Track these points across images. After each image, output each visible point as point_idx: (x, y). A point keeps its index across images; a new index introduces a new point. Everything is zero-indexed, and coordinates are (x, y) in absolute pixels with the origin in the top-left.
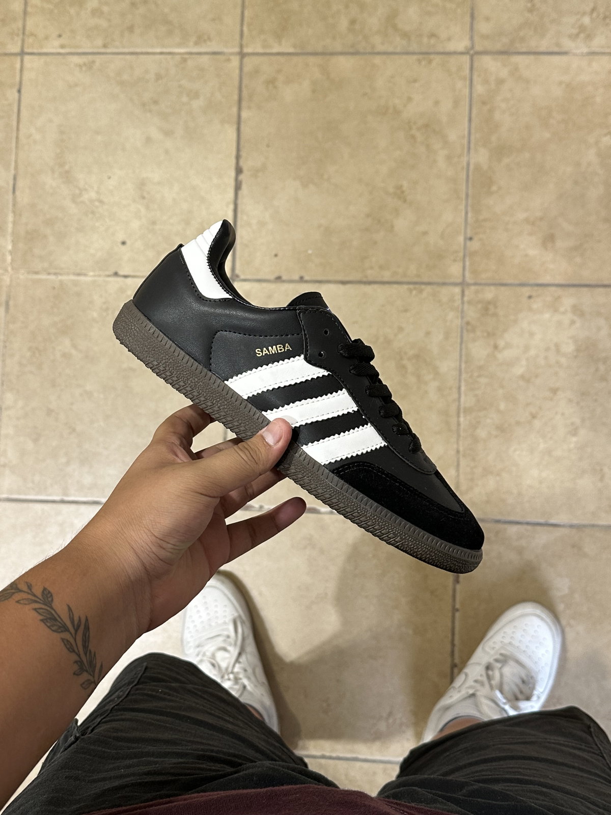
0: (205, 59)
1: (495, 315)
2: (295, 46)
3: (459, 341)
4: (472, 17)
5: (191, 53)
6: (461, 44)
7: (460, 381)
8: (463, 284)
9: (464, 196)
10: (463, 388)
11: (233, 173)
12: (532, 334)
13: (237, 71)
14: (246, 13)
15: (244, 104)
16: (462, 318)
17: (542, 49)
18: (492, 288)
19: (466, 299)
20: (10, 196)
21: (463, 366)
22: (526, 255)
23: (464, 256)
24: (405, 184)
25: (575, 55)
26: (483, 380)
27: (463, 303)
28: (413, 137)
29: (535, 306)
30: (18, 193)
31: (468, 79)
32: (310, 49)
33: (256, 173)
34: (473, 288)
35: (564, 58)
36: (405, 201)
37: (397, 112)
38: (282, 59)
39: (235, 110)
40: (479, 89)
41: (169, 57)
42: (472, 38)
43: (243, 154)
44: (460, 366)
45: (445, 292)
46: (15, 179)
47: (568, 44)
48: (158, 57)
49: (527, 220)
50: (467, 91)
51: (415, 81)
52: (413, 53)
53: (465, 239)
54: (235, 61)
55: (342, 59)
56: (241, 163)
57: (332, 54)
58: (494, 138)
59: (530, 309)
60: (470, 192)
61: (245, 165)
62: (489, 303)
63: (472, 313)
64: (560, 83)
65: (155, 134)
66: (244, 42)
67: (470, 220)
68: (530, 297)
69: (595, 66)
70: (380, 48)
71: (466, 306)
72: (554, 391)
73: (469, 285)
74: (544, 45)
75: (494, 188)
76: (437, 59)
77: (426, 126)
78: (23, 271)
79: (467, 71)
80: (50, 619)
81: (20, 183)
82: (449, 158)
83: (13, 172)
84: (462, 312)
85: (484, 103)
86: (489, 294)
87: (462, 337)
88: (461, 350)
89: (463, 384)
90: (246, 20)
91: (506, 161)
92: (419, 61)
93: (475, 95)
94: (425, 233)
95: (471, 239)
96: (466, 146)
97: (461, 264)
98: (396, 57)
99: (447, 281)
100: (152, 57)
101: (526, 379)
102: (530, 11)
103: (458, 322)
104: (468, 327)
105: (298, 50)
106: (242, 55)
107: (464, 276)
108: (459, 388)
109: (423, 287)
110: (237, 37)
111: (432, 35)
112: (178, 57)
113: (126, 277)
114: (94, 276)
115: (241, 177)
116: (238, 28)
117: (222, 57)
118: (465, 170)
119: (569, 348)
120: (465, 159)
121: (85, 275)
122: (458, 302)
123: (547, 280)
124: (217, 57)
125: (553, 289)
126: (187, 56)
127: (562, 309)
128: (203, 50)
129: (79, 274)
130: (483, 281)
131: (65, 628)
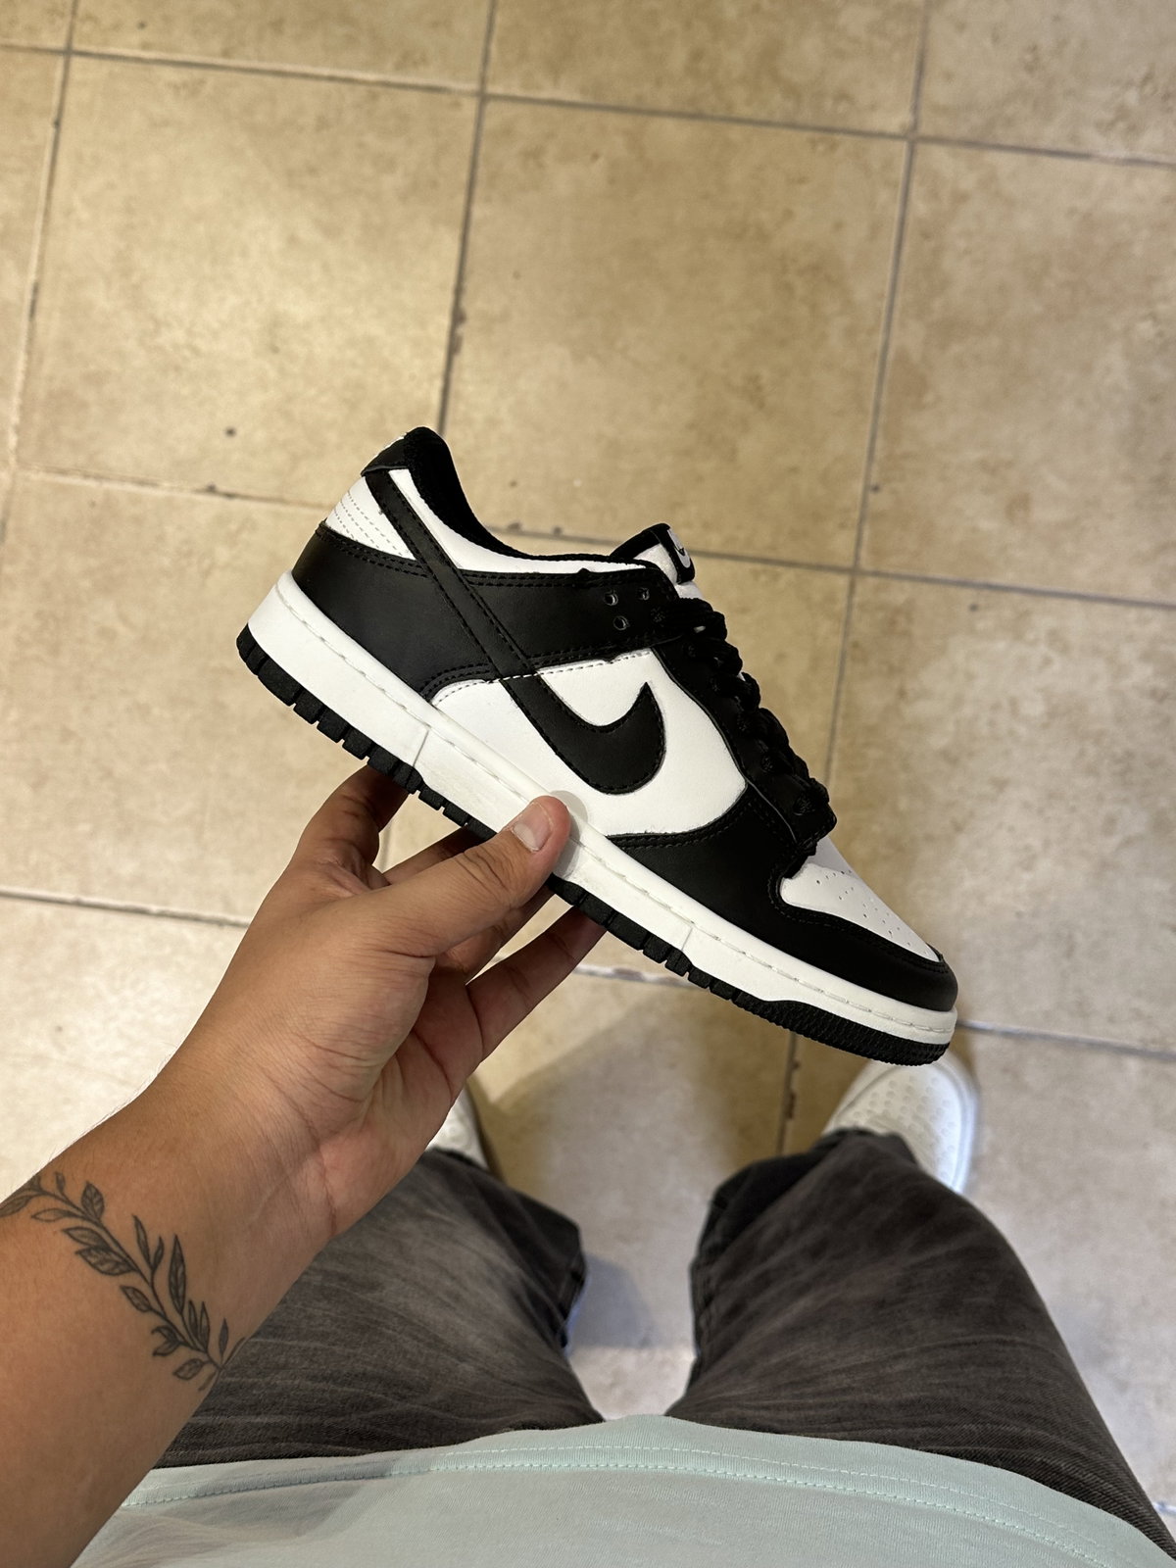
0: (414, 97)
1: (906, 634)
2: (583, 91)
3: (835, 675)
4: (921, 69)
5: (387, 84)
6: (896, 120)
7: (830, 749)
8: (854, 572)
9: (870, 407)
10: (835, 765)
11: (445, 321)
12: (970, 677)
13: (471, 128)
14: (499, 19)
15: (479, 191)
16: (846, 634)
17: (1044, 144)
18: (907, 585)
19: (857, 599)
20: (24, 323)
21: (840, 723)
22: (975, 530)
23: (862, 519)
24: (766, 375)
25: (1104, 161)
26: (873, 753)
27: (850, 607)
28: (788, 288)
29: (980, 625)
30: (40, 319)
31: (900, 188)
32: (611, 100)
33: (489, 324)
34: (872, 581)
35: (1084, 166)
36: (761, 406)
37: (763, 237)
38: (556, 113)
39: (460, 202)
40: (920, 207)
41: (344, 87)
42: (915, 109)
43: (470, 285)
44: (834, 721)
45: (820, 582)
46: (36, 290)
47: (1093, 140)
48: (325, 86)
49: (984, 465)
50: (895, 210)
51: (802, 181)
52: (803, 127)
53: (866, 488)
54: (470, 107)
55: (669, 125)
56: (465, 304)
57: (655, 113)
58: (937, 304)
59: (972, 631)
60: (884, 400)
61: (472, 306)
62: (898, 611)
63: (863, 627)
64: (1072, 211)
65: (307, 233)
66: (490, 73)
67: (879, 454)
68: (974, 608)
69: (1140, 186)
70: (743, 111)
71: (856, 612)
72: (1001, 785)
73: (865, 574)
74: (1048, 136)
75: (929, 398)
76: (847, 143)
77: (815, 269)
78: (36, 467)
79: (900, 173)
80: (96, 1248)
81: (44, 301)
82: (850, 333)
83: (32, 277)
84: (848, 623)
85: (926, 236)
86: (899, 594)
87: (841, 670)
88: (838, 692)
89: (836, 756)
90: (497, 32)
91: (956, 348)
92: (814, 143)
93: (910, 219)
94: (794, 470)
95: (876, 489)
96: (884, 315)
97: (854, 534)
98: (770, 130)
99: (826, 562)
100: (312, 85)
101: (951, 758)
102: (1030, 69)
103: (838, 641)
104: (854, 652)
105: (589, 100)
106: (483, 98)
107: (857, 557)
109: (780, 569)
110: (477, 62)
111: (842, 96)
112: (362, 89)
113: (230, 496)
114: (172, 489)
115: (462, 330)
116: (481, 44)
117: (445, 98)
118: (878, 359)
119: (1035, 708)
120: (879, 338)
121: (154, 485)
122: (841, 605)
123: (1007, 578)
124: (436, 96)
125: (1016, 597)
126: (379, 89)
127: (1030, 636)
128: (410, 80)
129: (142, 483)
130: (891, 571)
131: (129, 1265)
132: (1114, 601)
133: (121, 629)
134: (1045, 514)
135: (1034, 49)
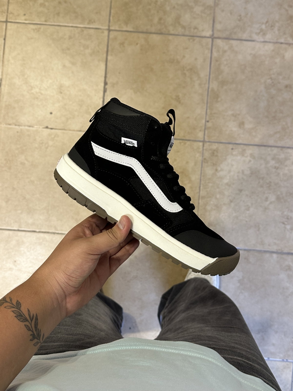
0: (92, 31)
1: (217, 156)
2: (133, 28)
3: (201, 166)
4: (214, 21)
5: (86, 28)
6: (208, 33)
7: (200, 184)
8: (204, 142)
9: (206, 102)
10: (201, 188)
11: (103, 85)
12: (232, 165)
13: (107, 38)
14: (112, 11)
15: (109, 53)
16: (203, 156)
17: (244, 38)
18: (216, 144)
19: (205, 148)
21: (202, 178)
22: (232, 130)
23: (205, 129)
24: (180, 95)
25: (258, 42)
26: (210, 185)
27: (203, 150)
28: (185, 74)
29: (234, 153)
30: (2, 87)
31: (210, 49)
32: (140, 30)
33: (113, 85)
34: (208, 143)
35: (253, 43)
36: (180, 102)
37: (178, 62)
38: (127, 34)
39: (105, 55)
40: (215, 54)
41: (75, 29)
42: (213, 31)
43: (108, 76)
44: (201, 177)
45: (196, 144)
46: (1, 80)
47: (255, 37)
48: (70, 28)
49: (233, 115)
50: (209, 55)
51: (187, 48)
52: (187, 36)
53: (206, 121)
54: (106, 33)
55: (154, 36)
56: (107, 80)
57: (151, 33)
58: (220, 77)
59: (232, 154)
60: (209, 101)
61: (109, 81)
62: (214, 150)
63: (207, 155)
64: (251, 54)
65: (68, 64)
66: (111, 24)
67: (208, 113)
68: (232, 149)
69: (266, 47)
70: (172, 32)
71: (205, 151)
72: (241, 191)
73: (206, 142)
74: (245, 36)
75: (219, 99)
76: (197, 39)
77: (191, 69)
78: (3, 124)
79: (210, 46)
80: (19, 316)
81: (4, 83)
82: (200, 85)
84: (203, 154)
85: (217, 61)
86: (215, 146)
87: (202, 165)
88: (201, 170)
89: (202, 186)
90: (112, 14)
91: (225, 87)
92: (189, 39)
93: (213, 57)
94: (188, 118)
95: (208, 121)
96: (208, 80)
97: (203, 133)
98: (179, 37)
99: (197, 139)
100: (67, 28)
101: (229, 185)
102: (240, 20)
103: (200, 158)
104: (204, 161)
105: (135, 30)
106: (109, 30)
107: (204, 138)
108: (200, 187)
109: (186, 141)
110: (107, 22)
111: (195, 28)
112: (80, 29)
113: (52, 129)
114: (37, 128)
115: (107, 87)
116: (108, 18)
117: (100, 31)
118: (207, 91)
119: (247, 172)
120: (207, 86)
121: (33, 127)
122: (201, 149)
123: (240, 141)
124: (97, 30)
125: (242, 146)
126: (84, 29)
127: (246, 155)
128: (91, 26)
129: (30, 126)
130: (213, 141)
131: (26, 320)
132: (265, 146)
133: (26, 162)
134: (248, 126)
135: (240, 16)
